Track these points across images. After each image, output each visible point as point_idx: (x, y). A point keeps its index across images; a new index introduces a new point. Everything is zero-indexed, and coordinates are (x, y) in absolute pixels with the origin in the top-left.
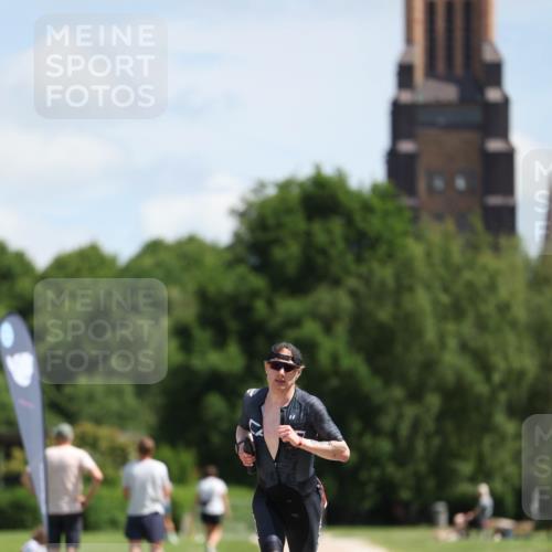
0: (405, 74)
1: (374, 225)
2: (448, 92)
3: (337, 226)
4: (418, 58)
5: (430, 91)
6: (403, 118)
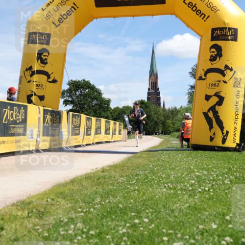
0: (149, 89)
1: (148, 105)
2: (154, 91)
3: (144, 105)
4: (150, 87)
5: (152, 91)
6: (149, 94)
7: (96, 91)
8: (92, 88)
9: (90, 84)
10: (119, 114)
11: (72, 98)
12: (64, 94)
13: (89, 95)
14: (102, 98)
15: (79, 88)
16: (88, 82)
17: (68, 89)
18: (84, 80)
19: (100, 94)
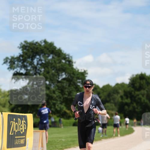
3: (144, 81)
7: (65, 58)
8: (58, 53)
9: (55, 48)
10: (109, 95)
11: (27, 70)
12: (14, 63)
13: (52, 64)
14: (73, 68)
15: (37, 53)
16: (51, 45)
17: (20, 56)
18: (45, 41)
19: (70, 62)
